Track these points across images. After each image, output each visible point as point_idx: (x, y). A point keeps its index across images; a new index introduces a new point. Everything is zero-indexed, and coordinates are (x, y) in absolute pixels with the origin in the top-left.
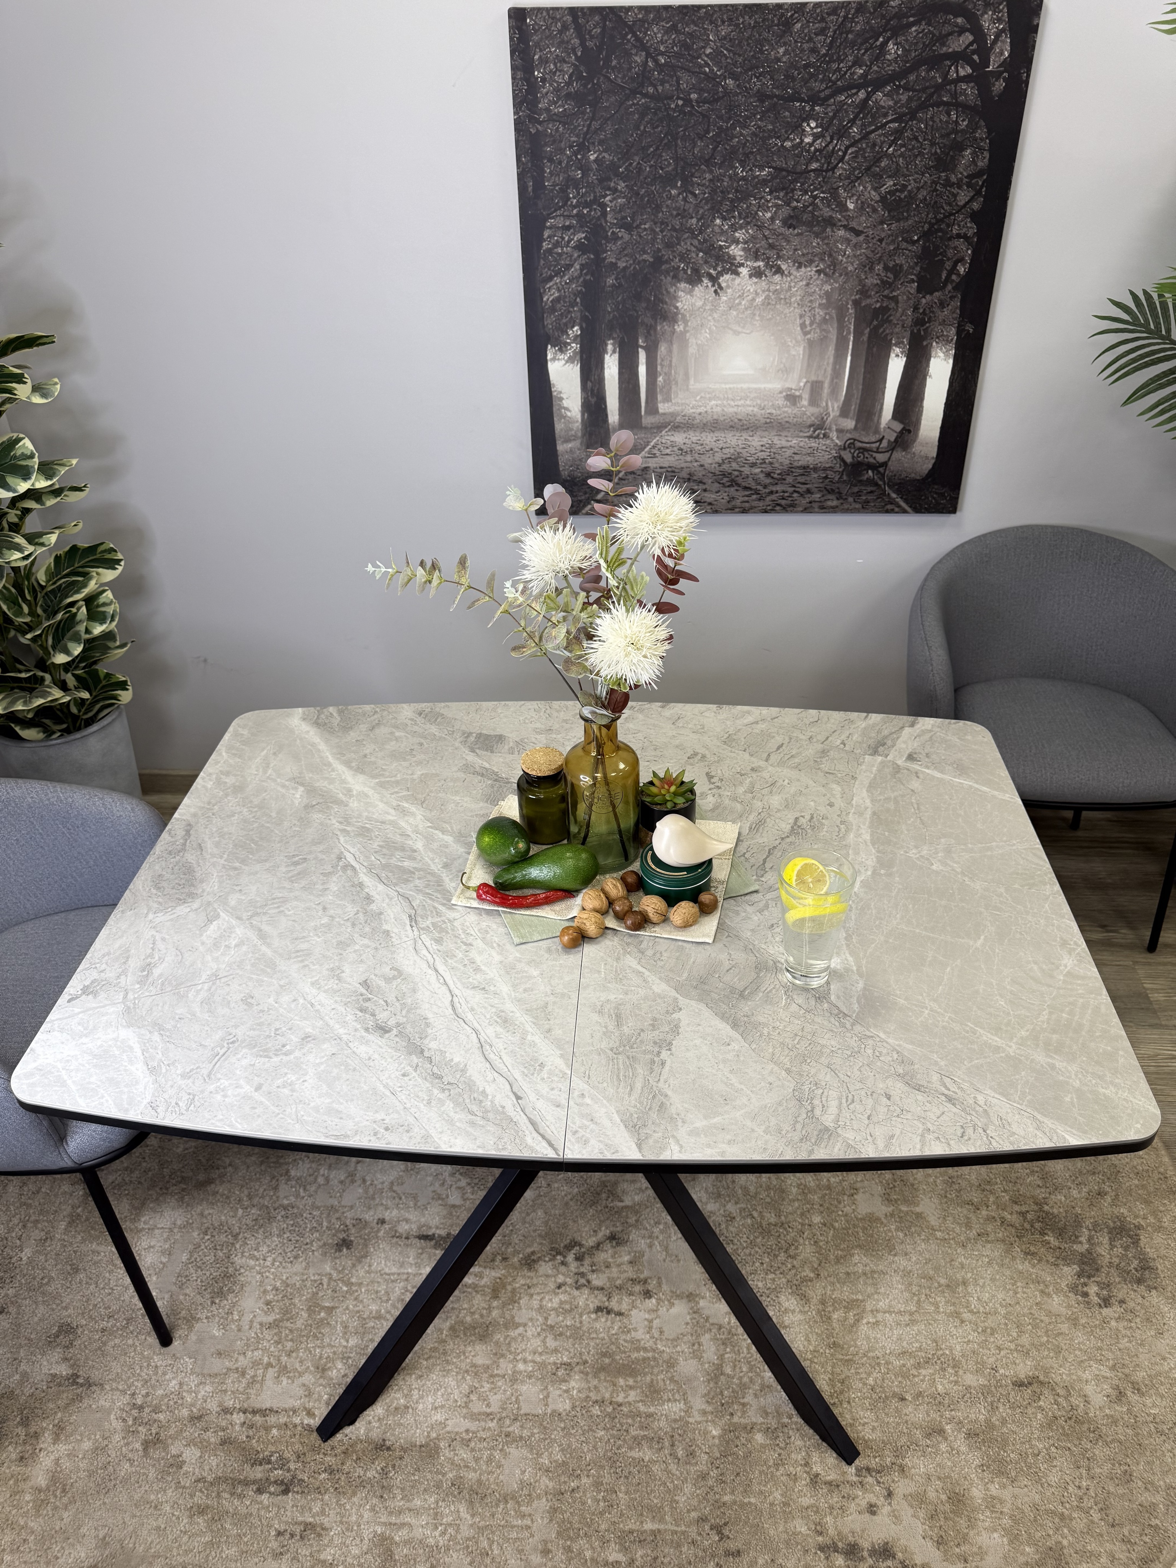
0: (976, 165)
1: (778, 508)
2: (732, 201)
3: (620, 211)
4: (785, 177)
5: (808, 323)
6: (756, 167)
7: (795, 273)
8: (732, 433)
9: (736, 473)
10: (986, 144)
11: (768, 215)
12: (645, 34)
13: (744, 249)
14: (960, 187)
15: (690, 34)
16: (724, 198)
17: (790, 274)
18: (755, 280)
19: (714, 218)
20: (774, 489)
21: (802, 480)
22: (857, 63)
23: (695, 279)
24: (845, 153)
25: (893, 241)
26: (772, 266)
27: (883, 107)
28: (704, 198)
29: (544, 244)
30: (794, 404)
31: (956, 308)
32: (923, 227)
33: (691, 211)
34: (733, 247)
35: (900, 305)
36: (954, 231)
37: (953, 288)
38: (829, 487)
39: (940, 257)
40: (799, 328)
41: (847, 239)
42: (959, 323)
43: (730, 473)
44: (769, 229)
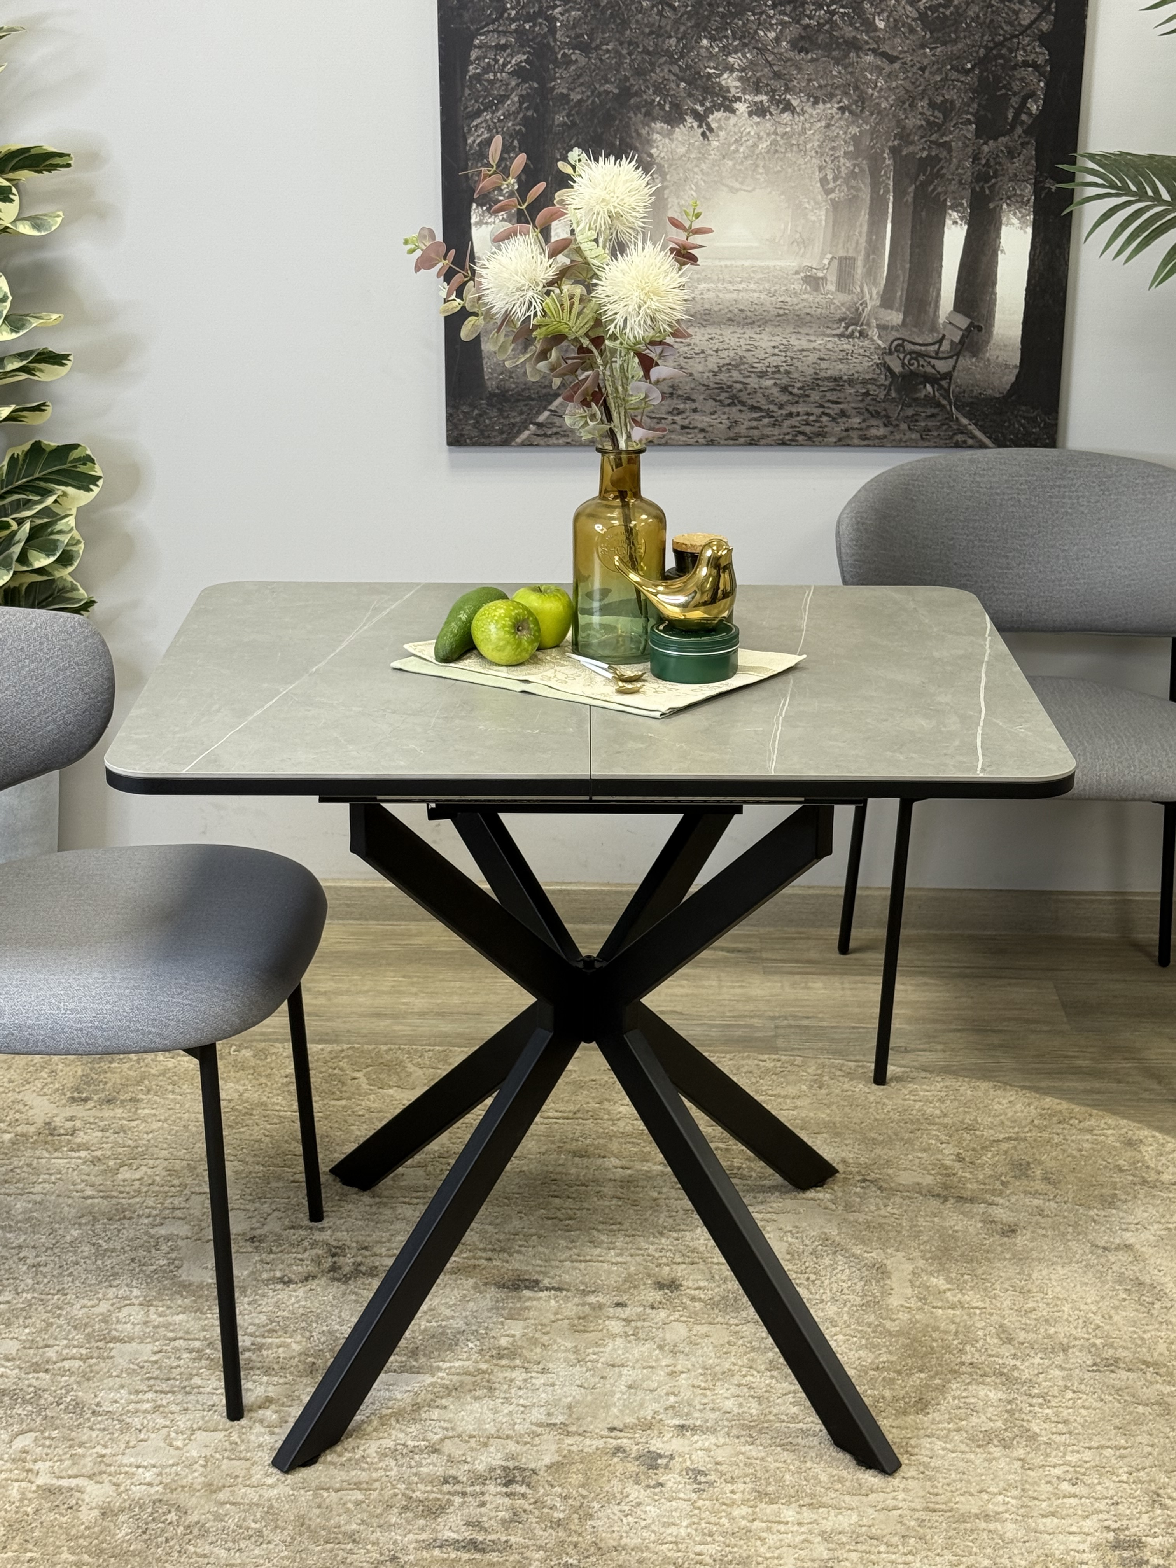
1: (800, 438)
2: (723, 16)
3: (574, 27)
5: (830, 177)
7: (810, 110)
8: (732, 329)
9: (739, 386)
11: (772, 35)
13: (740, 79)
14: (1022, 2)
16: (712, 13)
17: (804, 112)
18: (756, 119)
19: (700, 38)
20: (794, 410)
21: (834, 398)
23: (675, 117)
25: (939, 70)
26: (779, 102)
28: (686, 12)
29: (471, 68)
30: (817, 289)
31: (1031, 158)
32: (977, 52)
33: (668, 28)
34: (725, 76)
35: (954, 154)
36: (1019, 58)
37: (1024, 132)
38: (871, 408)
39: (1003, 91)
40: (819, 185)
41: (878, 67)
42: (1035, 178)
43: (730, 387)
44: (773, 53)
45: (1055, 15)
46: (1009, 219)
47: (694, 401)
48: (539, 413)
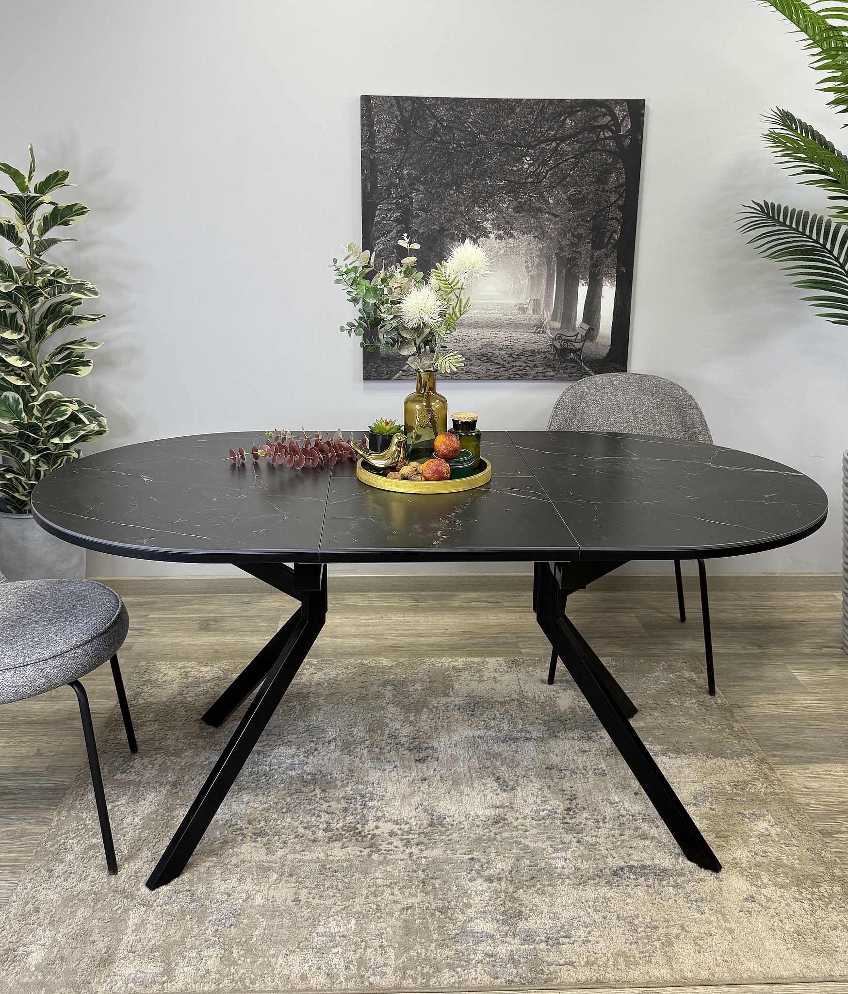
0: (619, 181)
1: (517, 376)
2: (484, 198)
3: (421, 202)
4: (514, 186)
5: (530, 266)
6: (498, 180)
7: (521, 237)
8: (487, 330)
9: (490, 354)
10: (623, 171)
11: (506, 205)
12: (436, 110)
13: (491, 224)
14: (611, 193)
15: (461, 112)
16: (479, 196)
17: (519, 238)
18: (498, 241)
19: (474, 206)
20: (514, 364)
21: (531, 359)
22: (551, 128)
23: (463, 240)
24: (546, 174)
25: (576, 221)
27: (566, 151)
28: (468, 196)
29: (376, 218)
30: (524, 313)
31: (615, 258)
32: (592, 213)
33: (461, 202)
34: (485, 223)
35: (583, 256)
36: (610, 216)
37: (612, 247)
38: (547, 364)
39: (603, 230)
40: (525, 269)
41: (550, 219)
42: (617, 267)
43: (487, 354)
44: (506, 213)
45: (625, 198)
46: (606, 283)
47: (471, 360)
48: (404, 366)
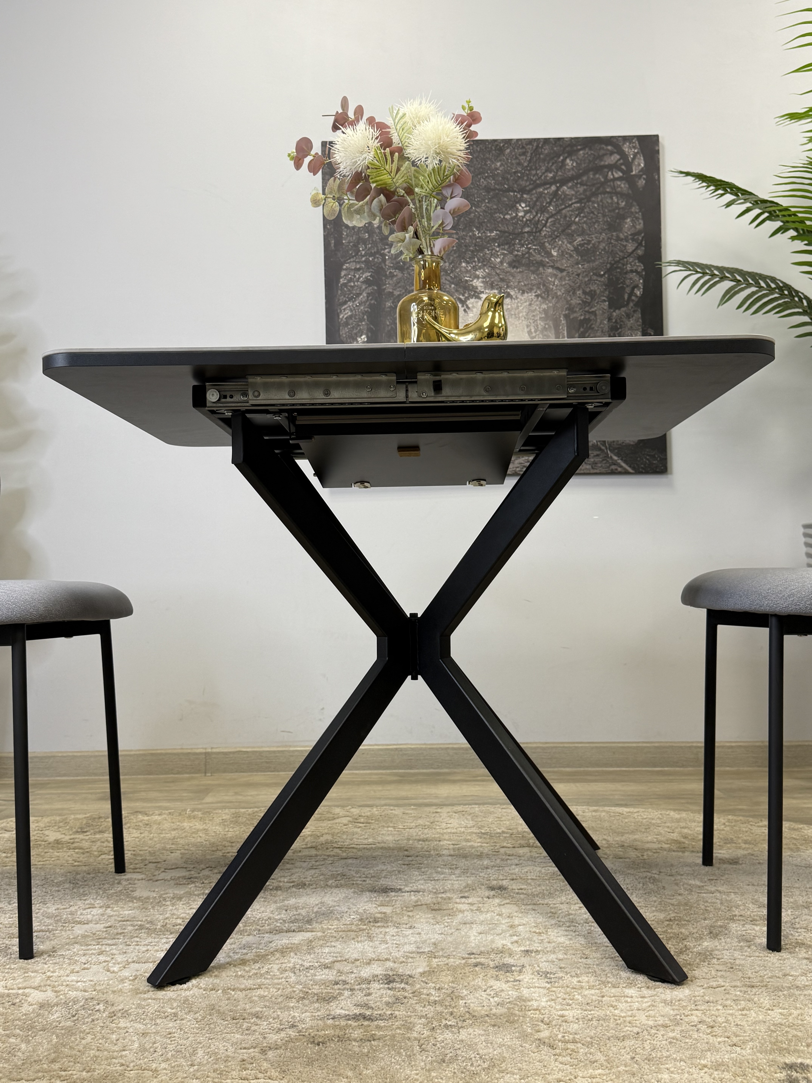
0: (635, 228)
2: (473, 252)
4: (508, 237)
5: (533, 330)
6: (487, 230)
7: (520, 297)
10: (640, 215)
11: (498, 260)
13: (483, 282)
14: (627, 241)
16: (467, 250)
17: (517, 298)
19: (461, 262)
22: (548, 170)
24: (547, 222)
25: (587, 275)
27: (568, 195)
28: (453, 250)
29: (341, 280)
31: (639, 318)
32: (606, 266)
34: (475, 281)
35: (598, 317)
36: (628, 269)
37: (635, 305)
39: (621, 285)
40: (527, 335)
41: (554, 274)
42: (642, 328)
44: (500, 269)
45: (645, 246)
